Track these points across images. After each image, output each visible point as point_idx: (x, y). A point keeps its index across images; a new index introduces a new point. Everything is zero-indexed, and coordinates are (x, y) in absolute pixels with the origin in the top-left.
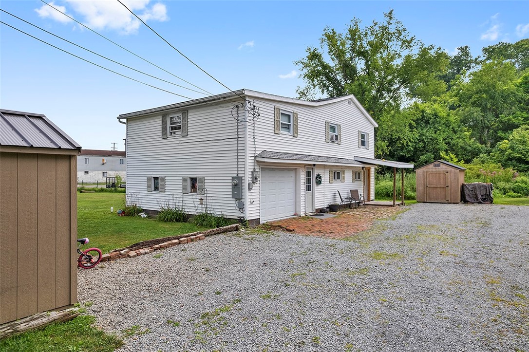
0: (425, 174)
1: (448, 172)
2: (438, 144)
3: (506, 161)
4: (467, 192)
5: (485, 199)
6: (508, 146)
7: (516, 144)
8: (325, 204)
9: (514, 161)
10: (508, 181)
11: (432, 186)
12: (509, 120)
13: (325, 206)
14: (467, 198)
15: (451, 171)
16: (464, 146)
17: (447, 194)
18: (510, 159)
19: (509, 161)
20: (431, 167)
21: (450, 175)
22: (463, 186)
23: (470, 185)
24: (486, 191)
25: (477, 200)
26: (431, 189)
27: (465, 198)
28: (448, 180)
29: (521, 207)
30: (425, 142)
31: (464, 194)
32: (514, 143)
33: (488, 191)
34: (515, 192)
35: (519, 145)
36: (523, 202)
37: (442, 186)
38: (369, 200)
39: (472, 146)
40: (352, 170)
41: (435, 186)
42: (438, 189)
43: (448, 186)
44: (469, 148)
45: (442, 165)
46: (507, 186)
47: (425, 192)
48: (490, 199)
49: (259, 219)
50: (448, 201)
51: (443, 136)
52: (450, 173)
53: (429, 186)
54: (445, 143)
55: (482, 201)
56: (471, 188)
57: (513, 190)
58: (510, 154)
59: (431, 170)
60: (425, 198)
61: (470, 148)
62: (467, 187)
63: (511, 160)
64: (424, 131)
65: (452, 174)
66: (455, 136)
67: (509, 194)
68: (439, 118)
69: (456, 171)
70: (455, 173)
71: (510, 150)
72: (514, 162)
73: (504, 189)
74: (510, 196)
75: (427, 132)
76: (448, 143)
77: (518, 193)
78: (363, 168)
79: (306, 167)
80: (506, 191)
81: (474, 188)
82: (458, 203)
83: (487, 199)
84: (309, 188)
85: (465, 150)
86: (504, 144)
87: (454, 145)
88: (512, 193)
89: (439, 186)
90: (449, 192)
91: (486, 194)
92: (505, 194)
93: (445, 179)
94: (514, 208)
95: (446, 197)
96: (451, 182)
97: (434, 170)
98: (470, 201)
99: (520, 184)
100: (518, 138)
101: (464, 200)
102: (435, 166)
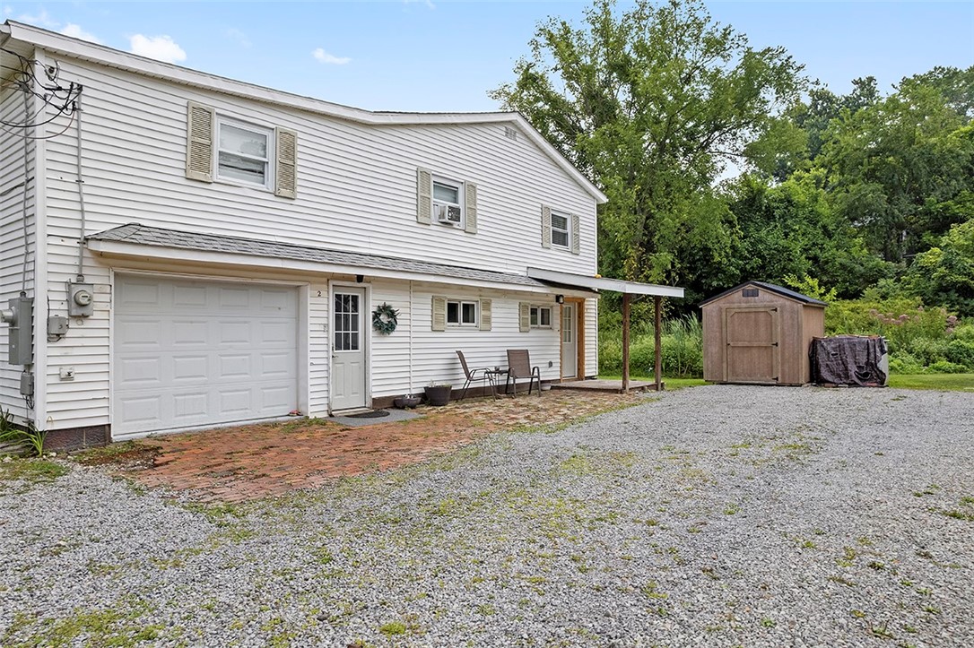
0: (724, 316)
1: (776, 310)
2: (791, 260)
3: (936, 294)
4: (822, 358)
5: (866, 374)
6: (939, 259)
7: (958, 254)
8: (414, 386)
9: (952, 293)
10: (937, 336)
11: (740, 344)
12: (946, 208)
13: (414, 392)
14: (825, 374)
15: (783, 307)
16: (849, 264)
17: (774, 363)
18: (943, 289)
19: (940, 294)
20: (737, 296)
21: (782, 316)
22: (814, 343)
23: (830, 340)
24: (869, 354)
25: (847, 377)
26: (737, 351)
27: (818, 372)
28: (776, 328)
29: (948, 397)
30: (763, 255)
31: (817, 363)
32: (952, 253)
33: (872, 355)
34: (950, 361)
35: (963, 257)
36: (961, 384)
37: (764, 344)
38: (580, 377)
39: (865, 264)
40: (518, 301)
41: (746, 344)
42: (754, 351)
43: (777, 345)
44: (858, 268)
45: (761, 293)
46: (935, 346)
47: (725, 359)
48: (878, 376)
49: (109, 425)
50: (777, 379)
51: (803, 242)
52: (782, 312)
53: (732, 344)
54: (806, 258)
55: (857, 381)
56: (833, 348)
57: (946, 356)
58: (943, 277)
59: (736, 305)
60: (725, 372)
61: (861, 268)
62: (822, 346)
63: (946, 290)
64: (763, 233)
65: (787, 315)
66: (829, 244)
67: (936, 365)
68: (797, 206)
69: (795, 305)
70: (792, 311)
71: (943, 268)
72: (954, 296)
73: (927, 353)
74: (938, 369)
75: (767, 235)
76: (815, 259)
77: (959, 361)
78: (558, 298)
79: (331, 283)
80: (932, 357)
81: (840, 348)
82: (801, 386)
83: (871, 376)
84: (346, 340)
85: (851, 271)
86: (932, 257)
87: (827, 262)
88: (944, 363)
89: (755, 344)
90: (779, 357)
91: (867, 364)
92: (927, 365)
93: (770, 325)
94: (929, 397)
95: (772, 371)
96: (783, 334)
97: (744, 305)
98: (831, 380)
99: (962, 342)
100: (962, 241)
101: (816, 379)
102: (746, 294)
